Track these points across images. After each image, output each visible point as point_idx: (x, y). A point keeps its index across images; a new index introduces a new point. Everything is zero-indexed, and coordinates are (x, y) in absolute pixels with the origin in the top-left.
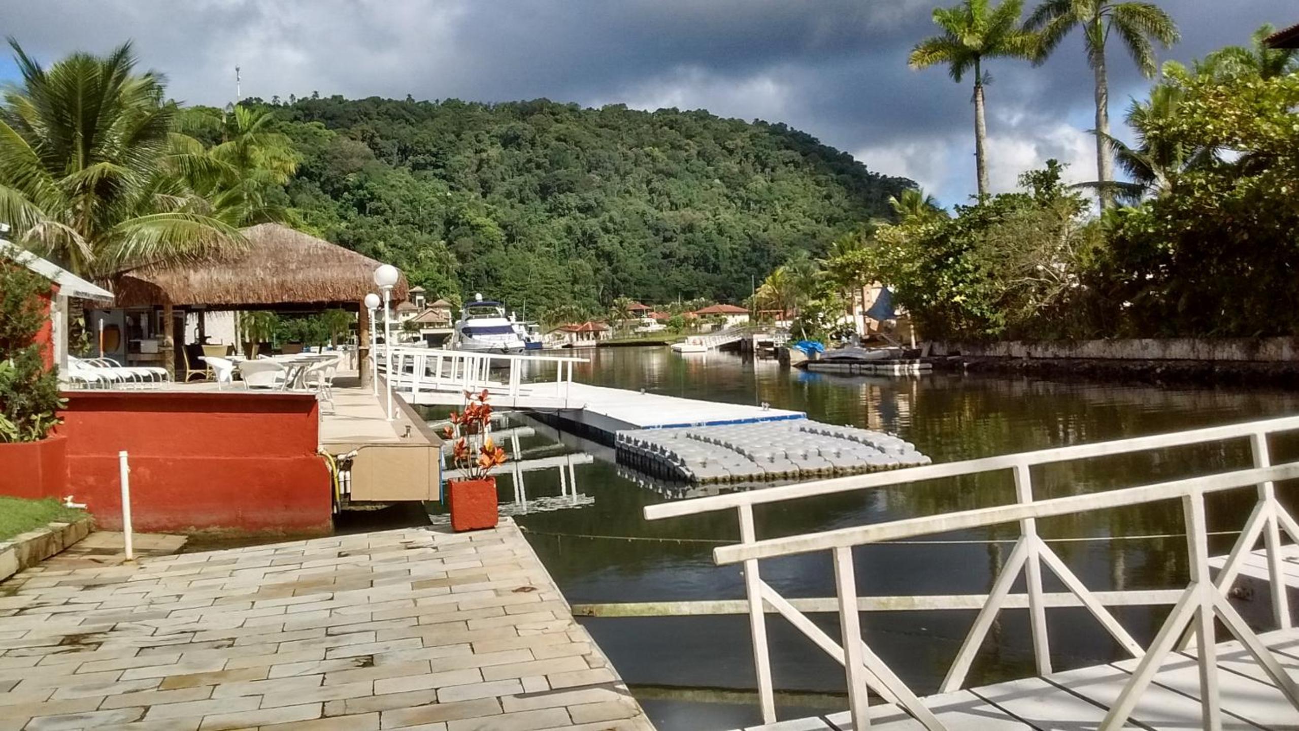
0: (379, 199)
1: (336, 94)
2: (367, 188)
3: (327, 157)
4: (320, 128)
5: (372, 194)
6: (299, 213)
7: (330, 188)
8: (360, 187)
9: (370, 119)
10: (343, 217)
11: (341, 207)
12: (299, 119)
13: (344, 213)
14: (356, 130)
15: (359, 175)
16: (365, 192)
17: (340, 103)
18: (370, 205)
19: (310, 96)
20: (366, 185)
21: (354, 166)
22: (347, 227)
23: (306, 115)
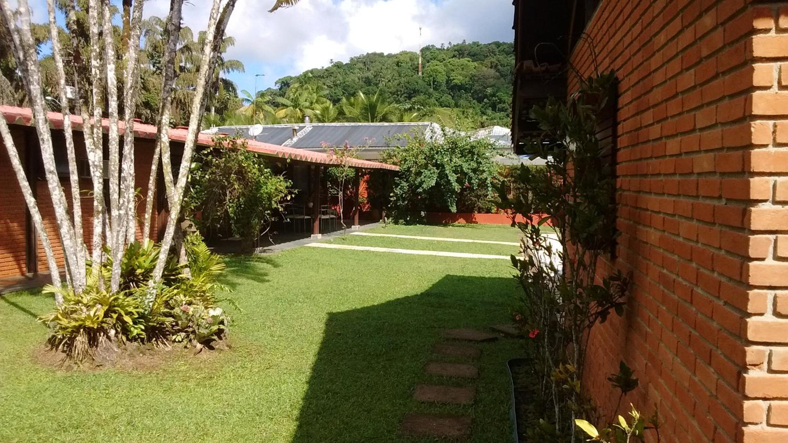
0: (504, 102)
1: (475, 41)
2: (498, 96)
3: (476, 78)
4: (469, 61)
5: (500, 99)
6: (460, 111)
7: (476, 96)
8: (493, 95)
9: (495, 55)
10: (484, 113)
11: (482, 107)
12: (456, 56)
13: (484, 111)
14: (487, 61)
15: (493, 89)
16: (497, 98)
17: (478, 46)
18: (500, 106)
19: (460, 42)
20: (497, 94)
21: (490, 83)
22: (487, 119)
23: (460, 54)
